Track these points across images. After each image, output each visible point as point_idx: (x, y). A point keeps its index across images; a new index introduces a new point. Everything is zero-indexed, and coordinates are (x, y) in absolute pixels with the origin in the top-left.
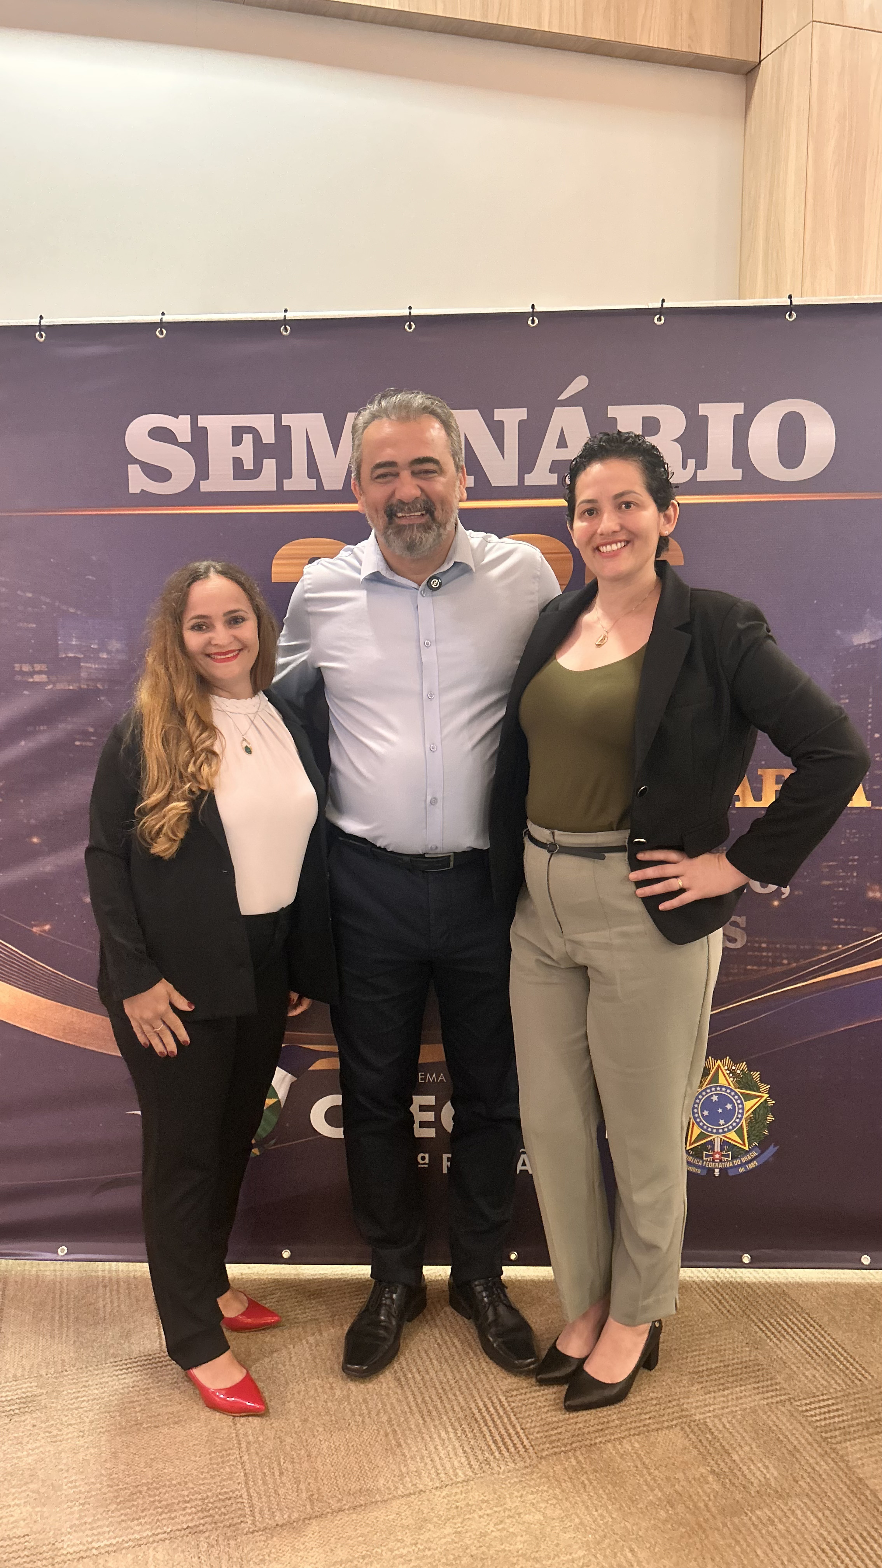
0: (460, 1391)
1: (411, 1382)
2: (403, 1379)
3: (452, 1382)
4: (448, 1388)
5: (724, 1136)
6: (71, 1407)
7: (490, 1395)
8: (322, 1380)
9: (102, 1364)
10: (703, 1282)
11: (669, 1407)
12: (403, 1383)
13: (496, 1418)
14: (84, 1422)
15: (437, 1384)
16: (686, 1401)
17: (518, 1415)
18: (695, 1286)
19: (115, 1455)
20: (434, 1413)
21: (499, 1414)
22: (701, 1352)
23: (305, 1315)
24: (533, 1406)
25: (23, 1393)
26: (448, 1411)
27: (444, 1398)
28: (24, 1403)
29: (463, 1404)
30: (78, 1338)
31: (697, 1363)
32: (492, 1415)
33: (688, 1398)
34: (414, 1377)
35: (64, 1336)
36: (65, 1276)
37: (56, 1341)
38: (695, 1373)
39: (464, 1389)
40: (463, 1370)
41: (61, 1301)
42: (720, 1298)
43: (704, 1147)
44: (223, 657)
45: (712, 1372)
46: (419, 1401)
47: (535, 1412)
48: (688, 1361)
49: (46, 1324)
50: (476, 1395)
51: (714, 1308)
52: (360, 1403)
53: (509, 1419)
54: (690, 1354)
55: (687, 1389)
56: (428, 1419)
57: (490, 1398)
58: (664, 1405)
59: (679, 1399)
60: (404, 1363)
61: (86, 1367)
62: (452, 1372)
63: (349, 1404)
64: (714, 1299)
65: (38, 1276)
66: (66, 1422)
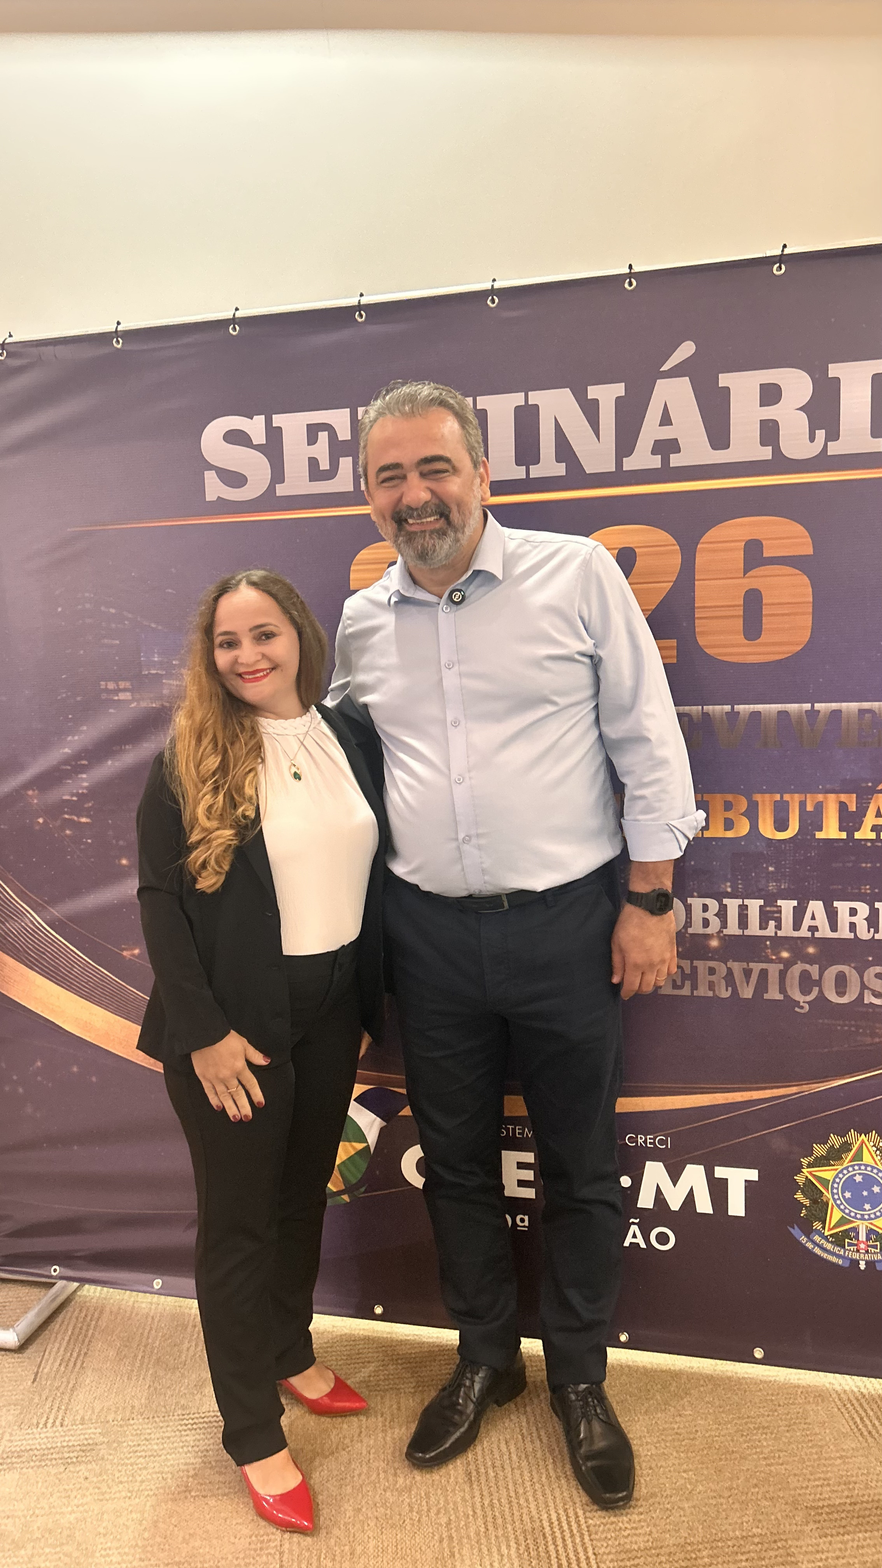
0: (534, 1497)
1: (483, 1479)
2: (474, 1473)
3: (528, 1484)
4: (521, 1491)
5: (872, 1224)
6: (126, 1461)
7: (567, 1507)
8: (387, 1464)
9: (169, 1416)
10: (845, 1391)
11: (772, 1549)
12: (473, 1479)
13: (567, 1535)
14: (136, 1481)
15: (511, 1486)
16: (796, 1543)
17: (593, 1536)
18: (834, 1396)
19: (155, 1523)
20: (499, 1521)
21: (571, 1531)
22: (826, 1483)
23: (387, 1383)
24: (612, 1527)
25: (86, 1439)
26: (515, 1519)
27: (515, 1501)
28: (83, 1451)
29: (534, 1513)
30: (154, 1383)
31: (818, 1496)
32: (563, 1531)
33: (798, 1539)
34: (486, 1472)
35: (141, 1378)
36: (159, 1310)
37: (133, 1383)
38: (812, 1508)
39: (539, 1493)
40: (543, 1471)
41: (148, 1338)
42: (863, 1414)
43: (846, 1234)
44: (251, 677)
45: (833, 1509)
46: (486, 1503)
47: (613, 1535)
48: (808, 1492)
49: (127, 1363)
50: (551, 1504)
51: (853, 1427)
52: (421, 1497)
53: (582, 1539)
54: (812, 1483)
55: (799, 1528)
56: (491, 1528)
57: (565, 1510)
58: (766, 1545)
59: (786, 1541)
60: (480, 1453)
61: (153, 1417)
62: (530, 1472)
63: (410, 1497)
64: (855, 1416)
65: (133, 1307)
66: (118, 1478)
